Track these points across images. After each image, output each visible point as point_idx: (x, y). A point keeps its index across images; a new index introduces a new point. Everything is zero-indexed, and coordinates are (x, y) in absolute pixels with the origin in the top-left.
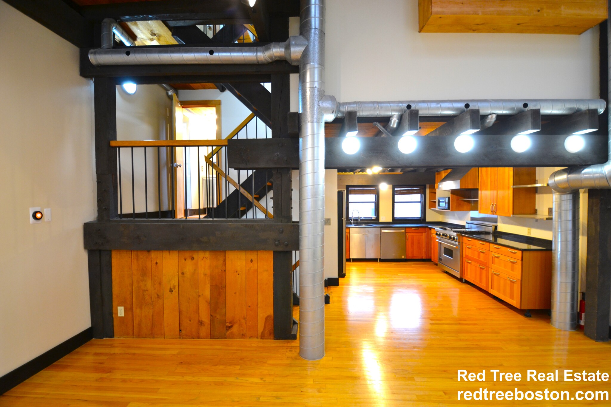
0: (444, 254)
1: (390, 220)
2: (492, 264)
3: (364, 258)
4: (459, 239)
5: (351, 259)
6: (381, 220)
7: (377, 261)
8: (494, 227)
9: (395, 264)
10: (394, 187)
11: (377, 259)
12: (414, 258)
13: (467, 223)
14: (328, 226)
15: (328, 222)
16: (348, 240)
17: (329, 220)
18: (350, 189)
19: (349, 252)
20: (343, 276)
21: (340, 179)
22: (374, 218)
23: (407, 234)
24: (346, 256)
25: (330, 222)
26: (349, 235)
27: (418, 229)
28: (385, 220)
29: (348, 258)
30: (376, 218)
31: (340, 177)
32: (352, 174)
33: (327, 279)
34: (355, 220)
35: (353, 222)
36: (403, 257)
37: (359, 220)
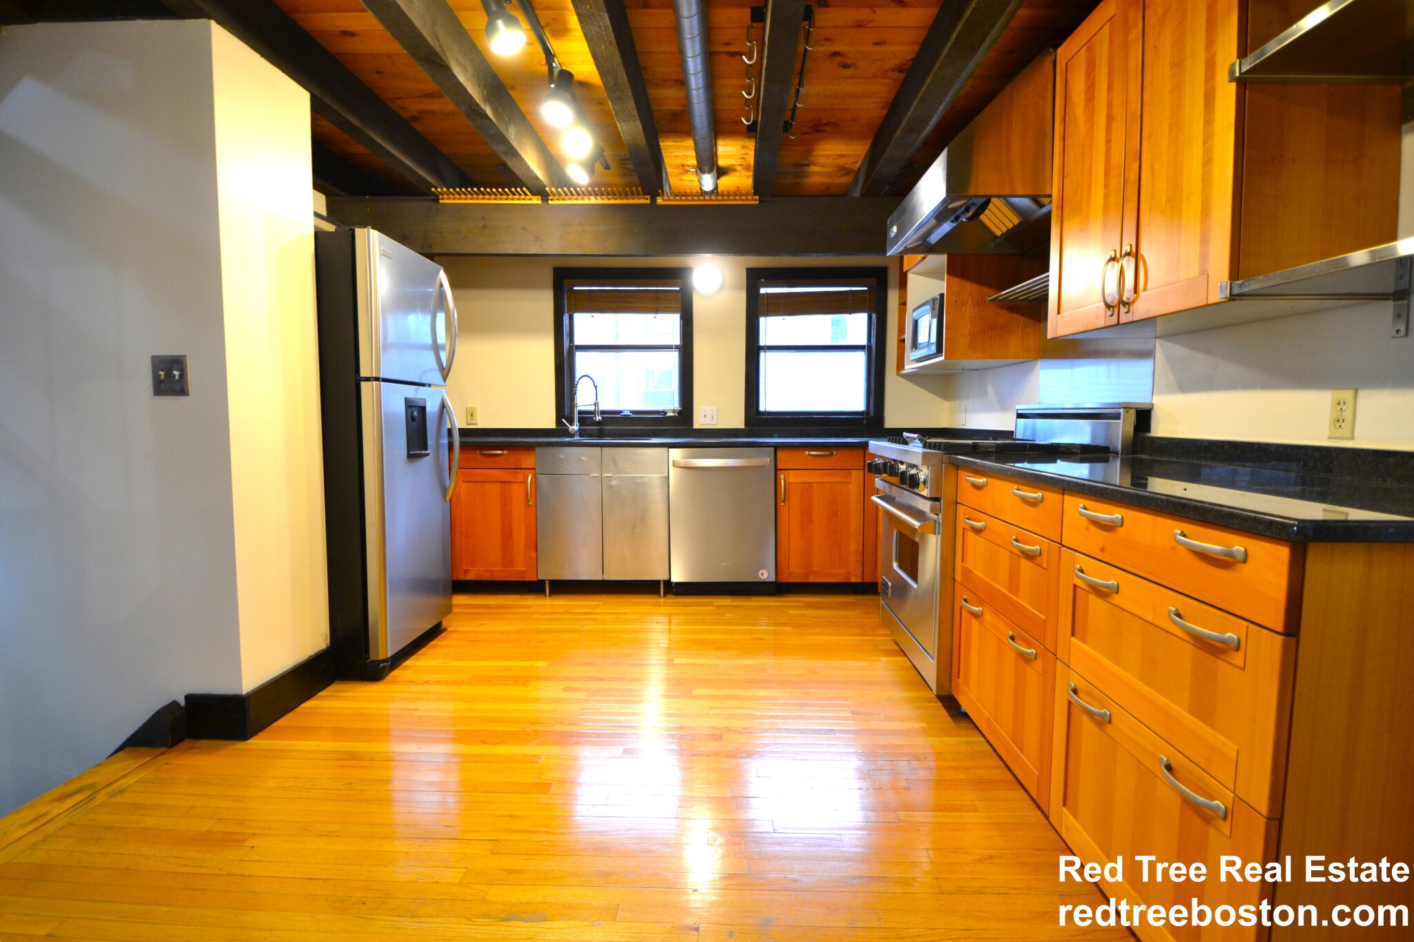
0: (895, 565)
1: (737, 420)
2: (1073, 634)
3: (599, 578)
4: (937, 481)
5: (543, 582)
6: (699, 422)
7: (658, 593)
8: (1133, 413)
9: (718, 607)
10: (753, 281)
11: (658, 582)
12: (812, 579)
13: (1020, 416)
14: (171, 403)
15: (169, 374)
16: (528, 501)
17: (177, 362)
18: (575, 288)
19: (534, 554)
20: (374, 672)
21: (485, 227)
22: (674, 411)
23: (782, 477)
24: (520, 570)
25: (183, 376)
26: (535, 478)
27: (832, 454)
28: (715, 422)
29: (530, 577)
30: (679, 413)
31: (483, 218)
32: (536, 201)
33: (182, 702)
34: (585, 418)
35: (575, 427)
36: (762, 574)
37: (599, 418)
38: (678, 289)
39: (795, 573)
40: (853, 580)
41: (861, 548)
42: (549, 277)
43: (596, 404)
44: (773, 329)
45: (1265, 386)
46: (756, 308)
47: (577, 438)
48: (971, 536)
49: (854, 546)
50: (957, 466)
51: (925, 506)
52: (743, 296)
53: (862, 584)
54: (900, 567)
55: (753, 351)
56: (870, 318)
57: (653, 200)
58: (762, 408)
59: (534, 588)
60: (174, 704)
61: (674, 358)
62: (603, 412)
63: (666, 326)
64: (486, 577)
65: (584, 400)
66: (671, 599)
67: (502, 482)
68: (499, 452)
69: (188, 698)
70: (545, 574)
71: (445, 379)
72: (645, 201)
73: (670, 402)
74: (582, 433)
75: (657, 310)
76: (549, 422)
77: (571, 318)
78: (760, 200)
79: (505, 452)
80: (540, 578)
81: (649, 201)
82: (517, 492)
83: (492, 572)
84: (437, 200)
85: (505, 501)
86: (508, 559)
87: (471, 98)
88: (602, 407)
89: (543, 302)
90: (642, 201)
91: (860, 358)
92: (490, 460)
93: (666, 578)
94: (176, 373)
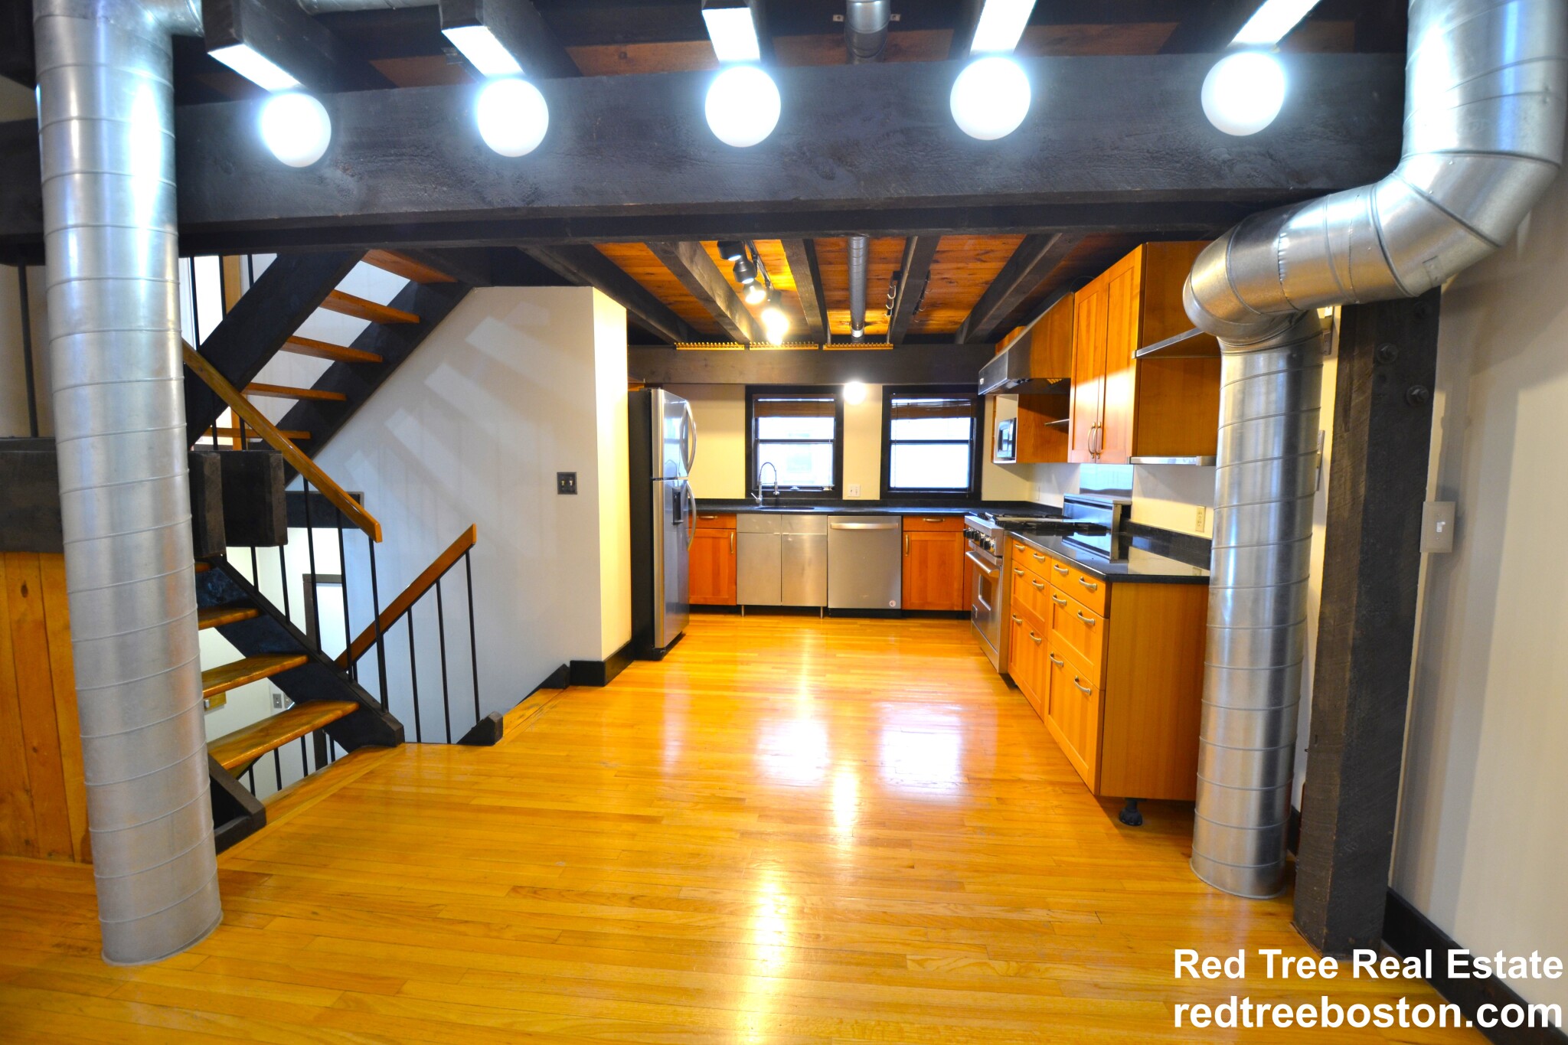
0: (980, 597)
1: (874, 494)
3: (779, 604)
4: (1000, 546)
5: (740, 606)
6: (848, 494)
7: (819, 615)
8: (1120, 507)
9: (861, 625)
10: (887, 395)
11: (819, 608)
12: (927, 608)
13: (1066, 500)
14: (567, 498)
15: (567, 483)
16: (731, 550)
17: (572, 476)
18: (760, 400)
19: (734, 587)
20: (657, 656)
21: (706, 366)
22: (829, 487)
23: (907, 536)
24: (724, 599)
25: (574, 483)
26: (736, 534)
27: (942, 521)
28: (858, 495)
29: (731, 603)
30: (833, 488)
31: (705, 360)
32: (741, 348)
33: (568, 665)
34: (768, 492)
35: (760, 498)
36: (892, 604)
37: (777, 493)
38: (833, 400)
39: (915, 604)
40: (956, 609)
41: (962, 586)
42: (742, 392)
43: (775, 482)
44: (901, 428)
45: (1176, 500)
46: (889, 414)
47: (761, 506)
48: (1018, 577)
49: (957, 585)
50: (1013, 538)
51: (995, 561)
52: (880, 405)
53: (963, 612)
54: (983, 598)
55: (887, 443)
56: (972, 421)
57: (821, 347)
58: (892, 485)
59: (734, 610)
60: (564, 666)
61: (828, 449)
62: (780, 487)
63: (824, 427)
64: (701, 602)
65: (766, 478)
66: (828, 620)
67: (713, 538)
68: (712, 517)
69: (572, 663)
70: (743, 600)
71: (688, 472)
72: (815, 347)
73: (826, 481)
74: (764, 502)
75: (818, 415)
76: (739, 493)
77: (757, 420)
78: (894, 347)
79: (716, 517)
80: (739, 603)
81: (817, 348)
82: (723, 543)
83: (705, 598)
84: (675, 347)
85: (716, 551)
86: (717, 590)
87: (719, 308)
88: (781, 483)
89: (738, 410)
90: (813, 348)
91: (965, 449)
92: (706, 522)
93: (825, 605)
94: (571, 482)
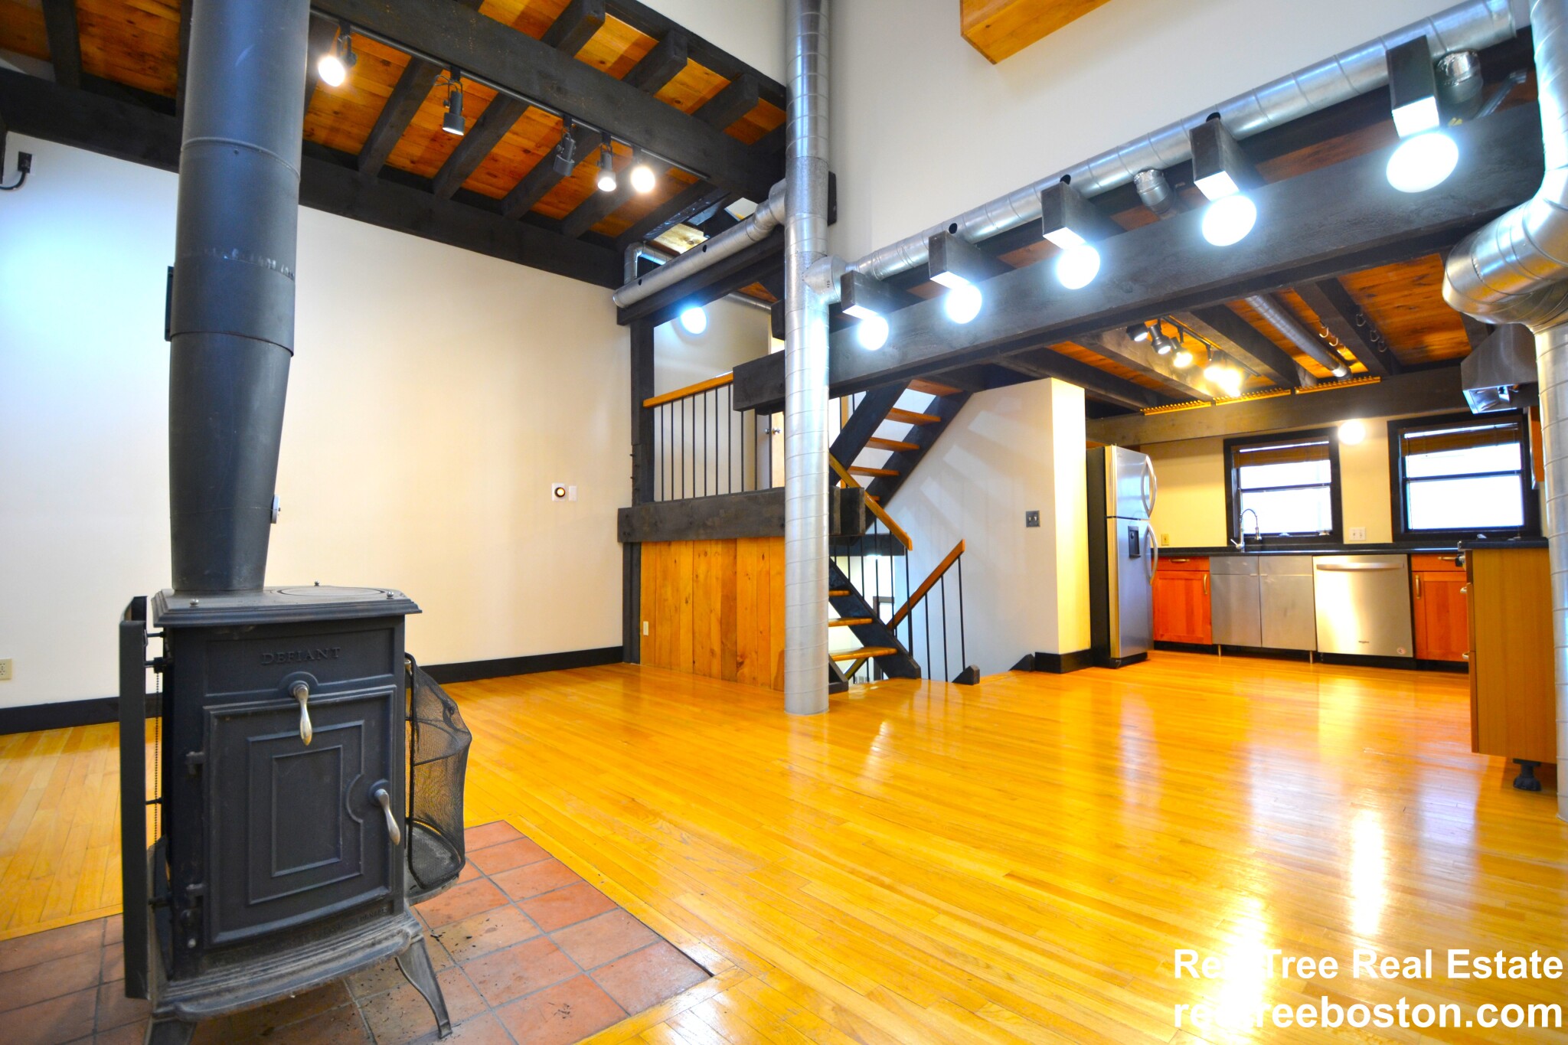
1: (1386, 538)
3: (1258, 645)
5: (1216, 646)
6: (1350, 538)
7: (1308, 660)
10: (1394, 433)
11: (1307, 652)
14: (1033, 530)
15: (1033, 518)
16: (1204, 592)
17: (1036, 513)
18: (1241, 451)
19: (1209, 627)
20: (1112, 664)
21: (1173, 425)
22: (1325, 532)
23: (1417, 577)
24: (1200, 636)
25: (1038, 519)
26: (1209, 578)
28: (1363, 538)
29: (1206, 642)
30: (1331, 532)
31: (1173, 420)
32: (1208, 405)
33: (1034, 655)
34: (1249, 539)
35: (1241, 545)
36: (1400, 651)
37: (1259, 538)
38: (1325, 442)
39: (1434, 653)
42: (1221, 446)
43: (1257, 528)
46: (1399, 449)
47: (1243, 552)
52: (1384, 444)
55: (1400, 482)
56: (1522, 446)
57: (1293, 391)
59: (1210, 650)
60: (1030, 655)
61: (1326, 492)
62: (1262, 535)
63: (1320, 470)
64: (1175, 639)
65: (1248, 526)
66: (1321, 667)
67: (1186, 579)
68: (1184, 560)
69: (1036, 653)
70: (1219, 640)
71: (1149, 516)
73: (1322, 525)
74: (1246, 549)
75: (1307, 459)
76: (1220, 540)
77: (1238, 471)
78: (1381, 380)
79: (1188, 560)
80: (1215, 642)
81: (1289, 393)
82: (1196, 585)
83: (1179, 637)
84: (1143, 414)
85: (1189, 592)
86: (1190, 627)
88: (1262, 531)
89: (1217, 463)
90: (1284, 394)
91: (1515, 480)
92: (1177, 565)
93: (1314, 649)
94: (1035, 518)
